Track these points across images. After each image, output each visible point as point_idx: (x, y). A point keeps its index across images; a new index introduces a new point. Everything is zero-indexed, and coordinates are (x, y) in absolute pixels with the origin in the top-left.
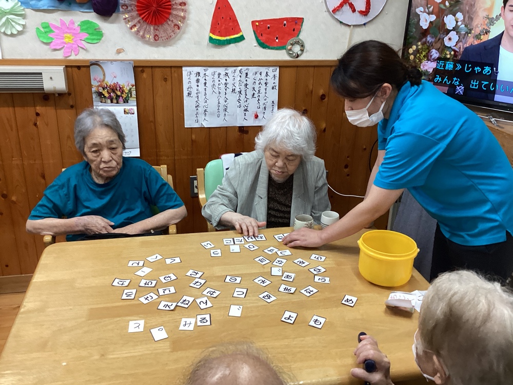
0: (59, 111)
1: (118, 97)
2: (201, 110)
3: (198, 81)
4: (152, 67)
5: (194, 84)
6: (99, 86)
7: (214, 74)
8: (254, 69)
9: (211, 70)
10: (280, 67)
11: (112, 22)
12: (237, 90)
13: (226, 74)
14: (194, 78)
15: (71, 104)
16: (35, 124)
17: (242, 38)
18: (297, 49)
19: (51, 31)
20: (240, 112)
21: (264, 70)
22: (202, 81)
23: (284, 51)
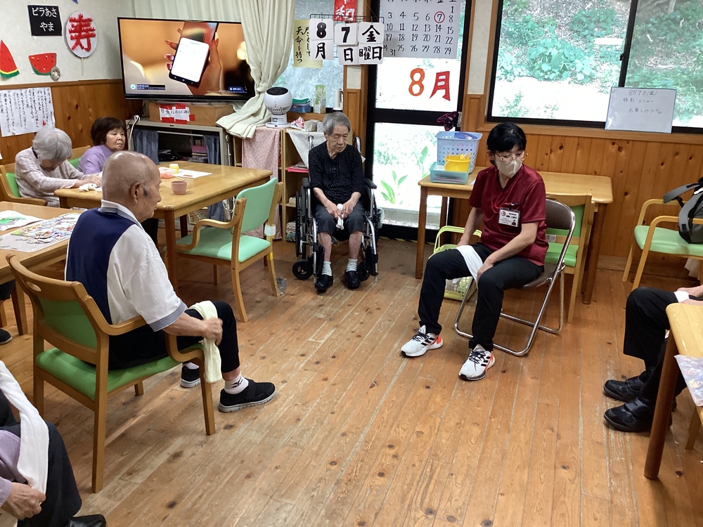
2: (11, 122)
3: (6, 100)
5: (3, 102)
7: (14, 94)
8: (38, 89)
9: (12, 91)
10: (51, 87)
12: (30, 105)
13: (22, 94)
14: (3, 99)
18: (56, 74)
20: (33, 120)
21: (42, 89)
22: (8, 100)
23: (49, 76)
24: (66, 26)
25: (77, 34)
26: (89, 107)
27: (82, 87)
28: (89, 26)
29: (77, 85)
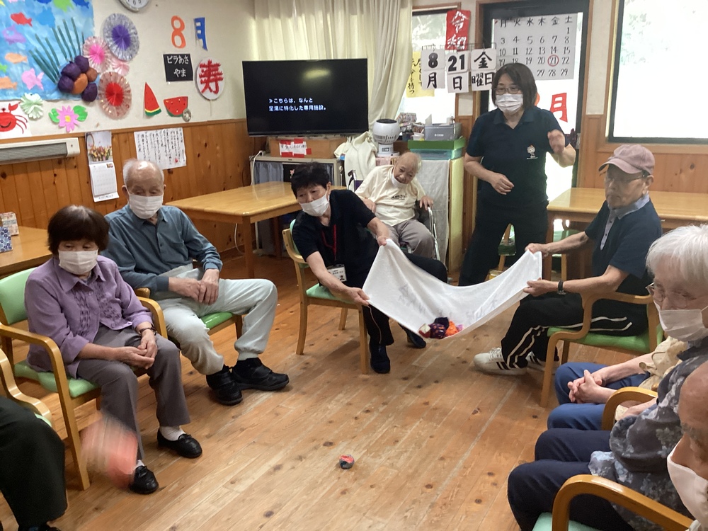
1: (102, 156)
3: (143, 140)
4: (118, 134)
5: (141, 143)
6: (91, 150)
7: (150, 135)
8: (170, 130)
9: (149, 132)
10: (183, 128)
11: (92, 106)
12: (164, 144)
13: (157, 134)
14: (141, 140)
15: (75, 164)
16: (54, 183)
17: (160, 111)
18: (187, 115)
19: (58, 115)
20: (167, 158)
21: (175, 130)
22: (145, 141)
23: (181, 118)
24: (197, 71)
25: (206, 78)
26: (217, 145)
27: (211, 127)
28: (217, 70)
29: (206, 125)
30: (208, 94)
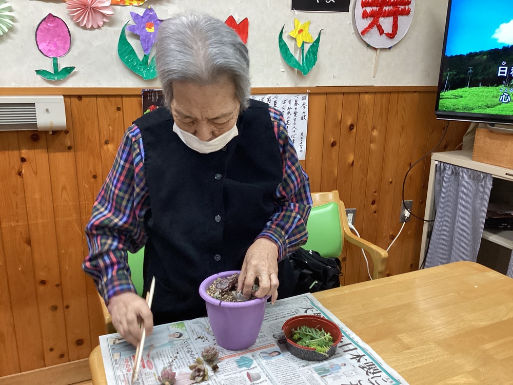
0: (52, 155)
10: (309, 94)
15: (69, 144)
16: (20, 174)
21: (293, 97)
25: (375, 8)
26: (374, 128)
27: (367, 96)
29: (360, 93)
30: (374, 38)
